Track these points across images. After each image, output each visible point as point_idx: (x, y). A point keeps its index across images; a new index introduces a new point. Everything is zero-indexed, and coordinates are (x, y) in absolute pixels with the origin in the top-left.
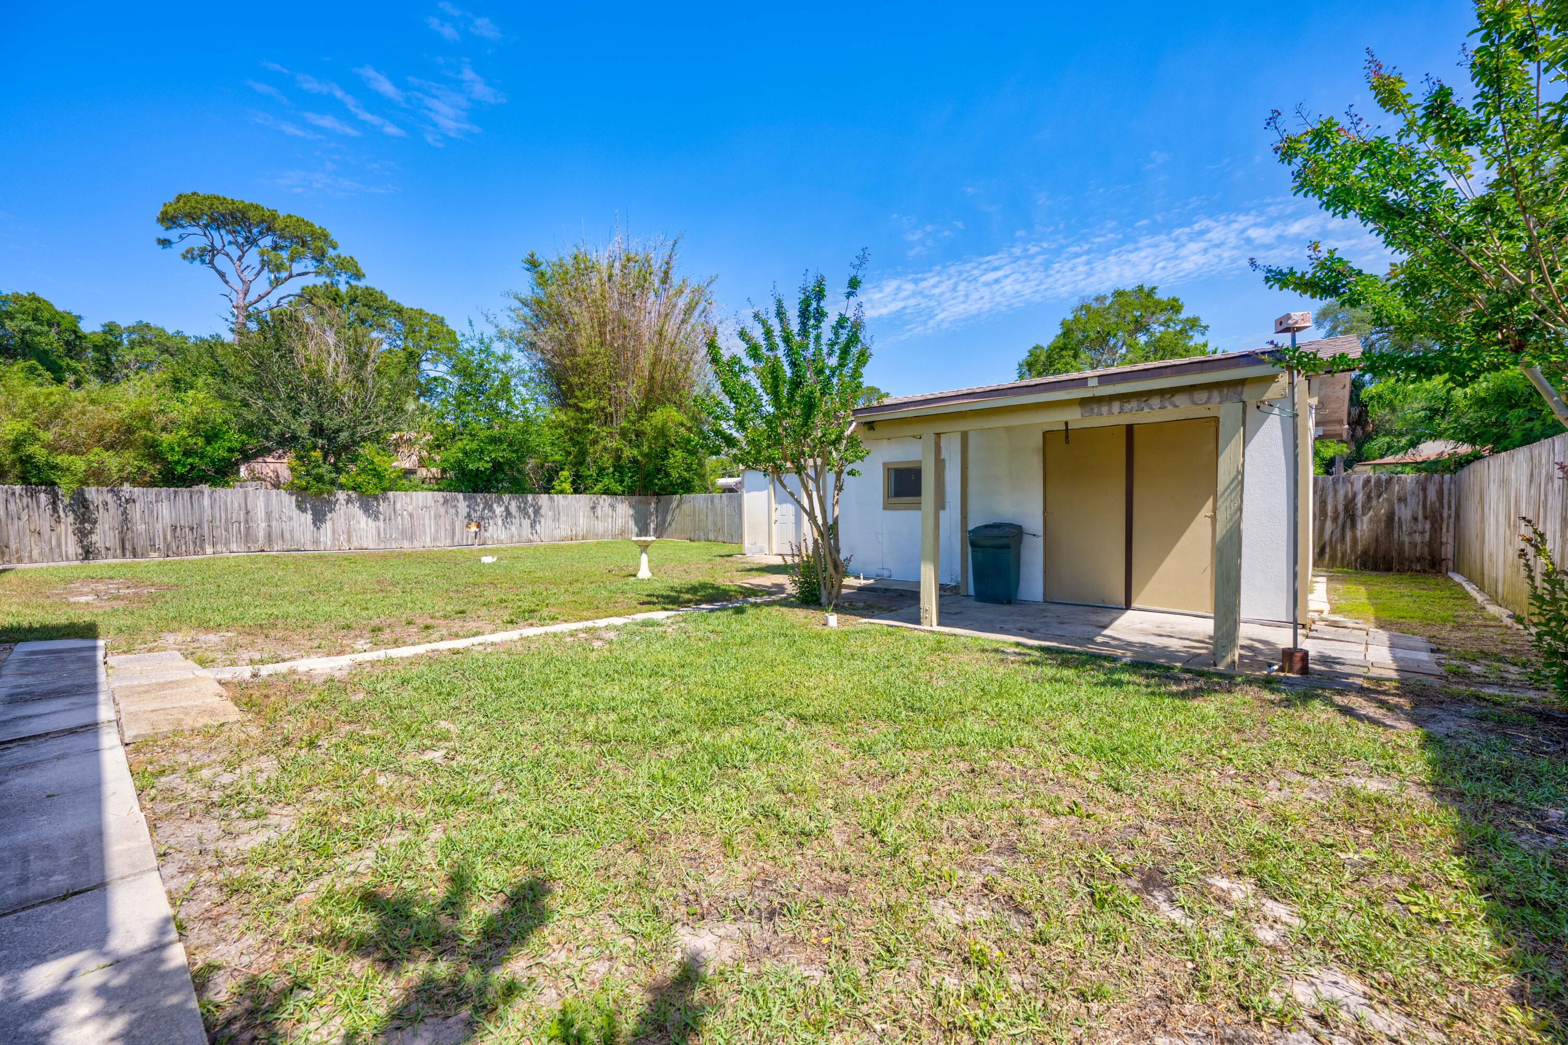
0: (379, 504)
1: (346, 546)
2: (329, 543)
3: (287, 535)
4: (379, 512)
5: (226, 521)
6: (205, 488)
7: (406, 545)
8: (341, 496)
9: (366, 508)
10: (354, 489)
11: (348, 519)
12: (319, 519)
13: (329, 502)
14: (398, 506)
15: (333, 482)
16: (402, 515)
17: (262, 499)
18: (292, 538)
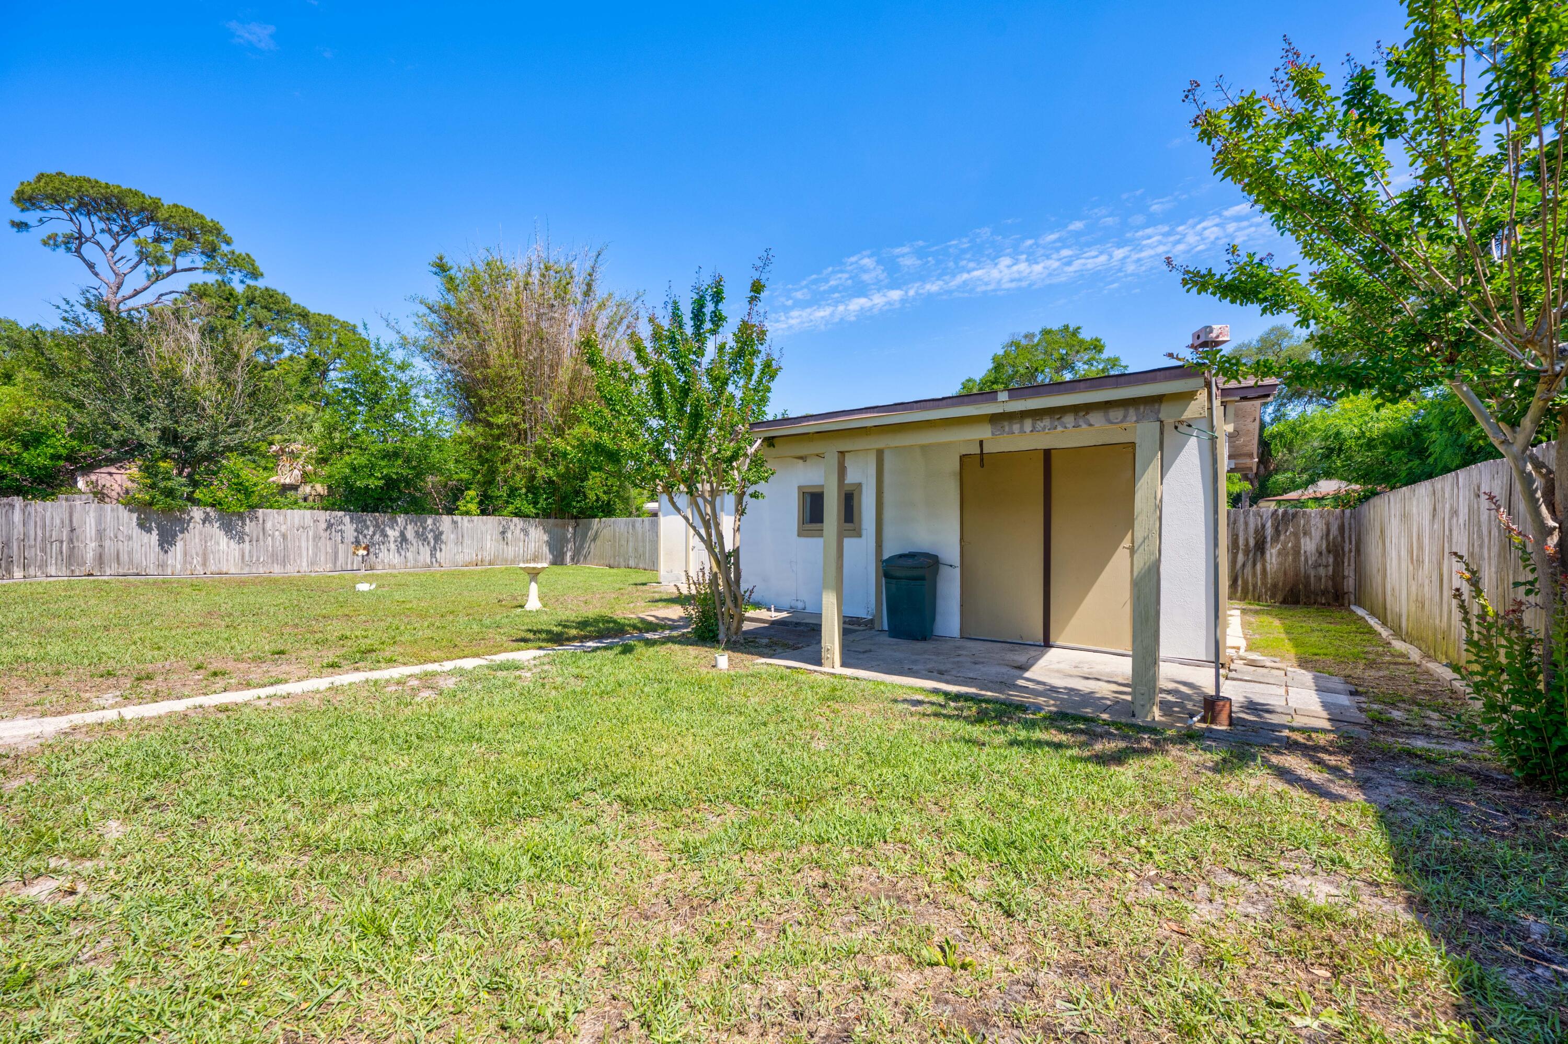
0: (244, 523)
1: (200, 570)
2: (179, 566)
3: (124, 557)
4: (244, 533)
5: (44, 539)
6: (18, 501)
7: (277, 569)
8: (197, 513)
9: (228, 528)
10: (213, 506)
11: (205, 540)
12: (167, 540)
13: (180, 520)
14: (269, 525)
15: (191, 499)
16: (273, 537)
17: (92, 514)
18: (131, 561)
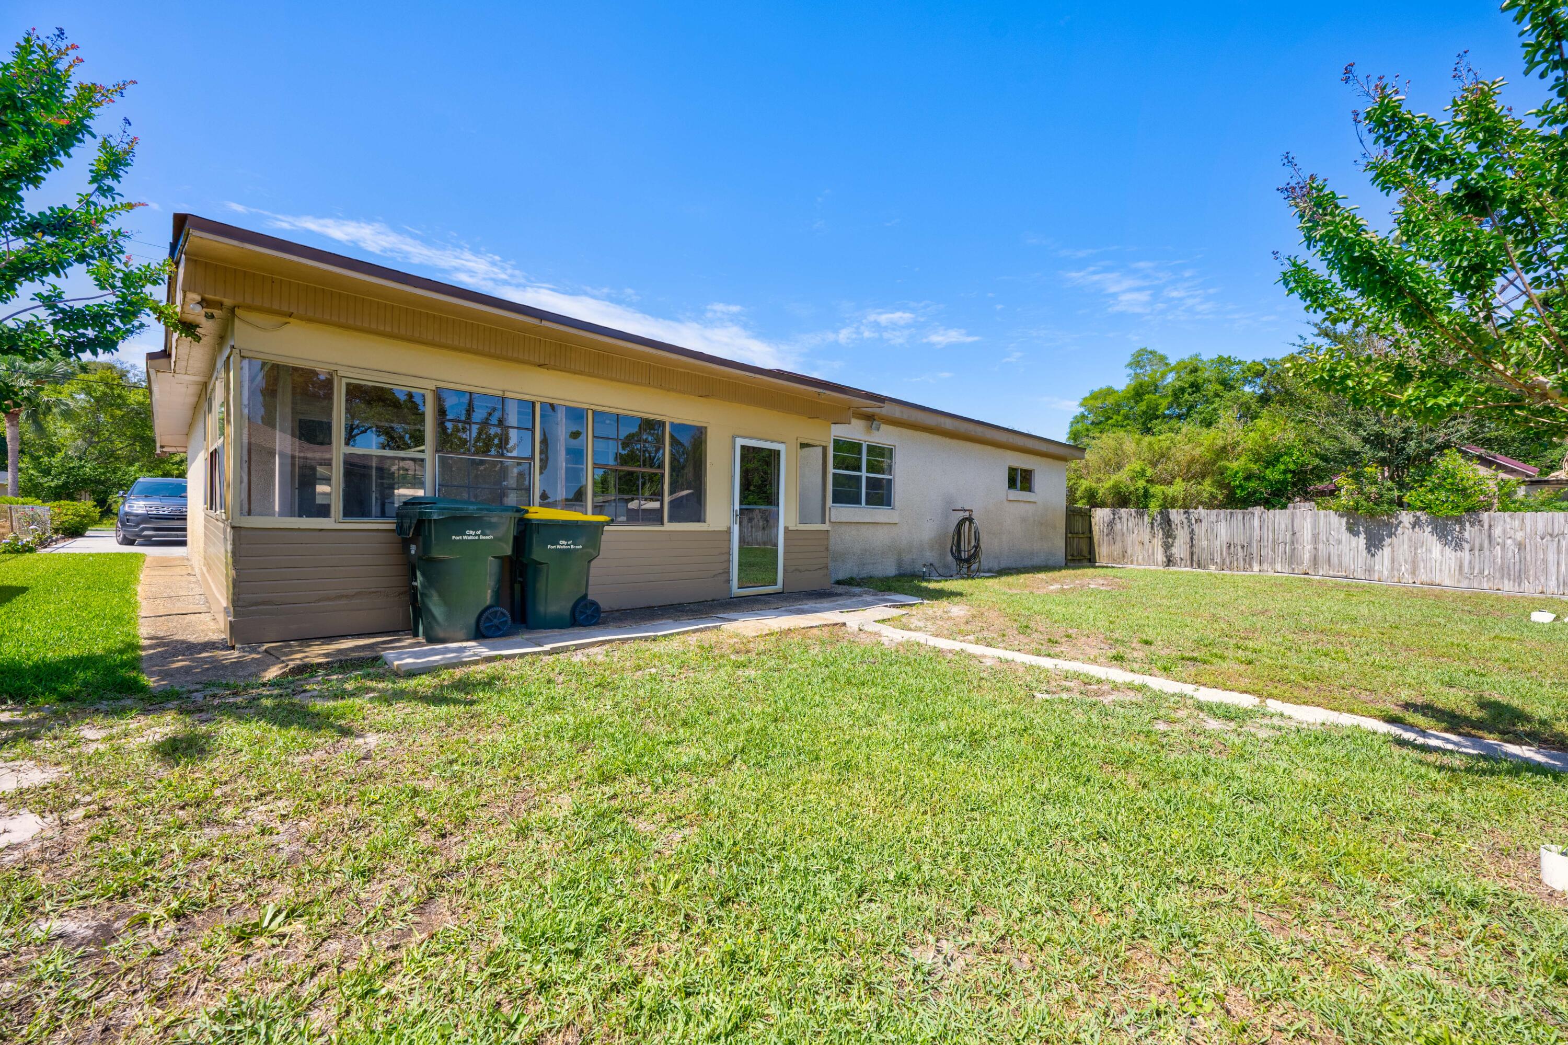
0: (1463, 529)
1: (1408, 578)
2: (1386, 573)
3: (1335, 560)
4: (1461, 539)
5: (1274, 541)
6: (1258, 510)
7: (1508, 586)
8: (1406, 517)
9: (1442, 533)
10: (1423, 509)
11: (1415, 546)
12: (1374, 544)
13: (1388, 525)
14: (1497, 532)
15: (1401, 504)
16: (1503, 546)
17: (1309, 520)
18: (1340, 564)
